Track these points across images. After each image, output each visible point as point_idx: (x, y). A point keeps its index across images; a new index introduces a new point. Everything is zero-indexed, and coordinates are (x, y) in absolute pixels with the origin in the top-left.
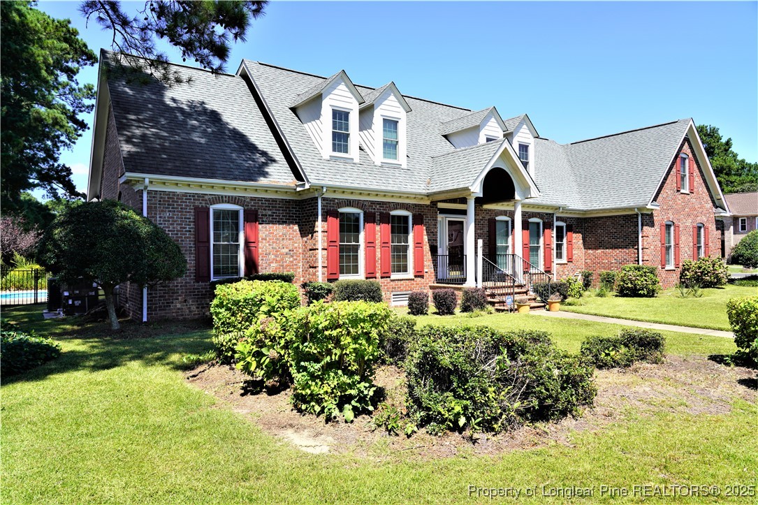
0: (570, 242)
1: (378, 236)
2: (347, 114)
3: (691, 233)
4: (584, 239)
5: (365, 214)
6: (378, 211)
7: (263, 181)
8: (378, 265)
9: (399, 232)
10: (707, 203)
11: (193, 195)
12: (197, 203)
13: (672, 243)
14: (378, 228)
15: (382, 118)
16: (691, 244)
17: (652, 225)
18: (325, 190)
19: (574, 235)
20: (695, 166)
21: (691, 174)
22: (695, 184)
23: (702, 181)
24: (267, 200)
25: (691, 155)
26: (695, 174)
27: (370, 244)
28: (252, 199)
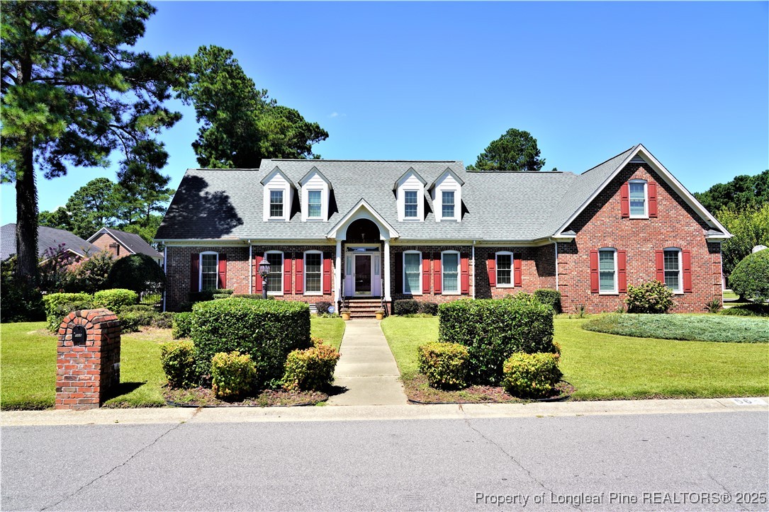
0: (518, 269)
1: (294, 267)
2: (281, 193)
3: (654, 258)
4: (537, 265)
5: (285, 253)
6: (294, 251)
7: (225, 237)
8: (294, 285)
9: (313, 264)
10: (688, 224)
11: (191, 248)
12: (192, 252)
13: (616, 269)
14: (294, 262)
15: (307, 191)
16: (653, 269)
17: (575, 251)
18: (249, 241)
19: (524, 263)
20: (660, 189)
21: (652, 198)
22: (660, 208)
23: (675, 203)
24: (232, 248)
25: (651, 179)
26: (660, 198)
27: (288, 271)
28: (223, 248)
